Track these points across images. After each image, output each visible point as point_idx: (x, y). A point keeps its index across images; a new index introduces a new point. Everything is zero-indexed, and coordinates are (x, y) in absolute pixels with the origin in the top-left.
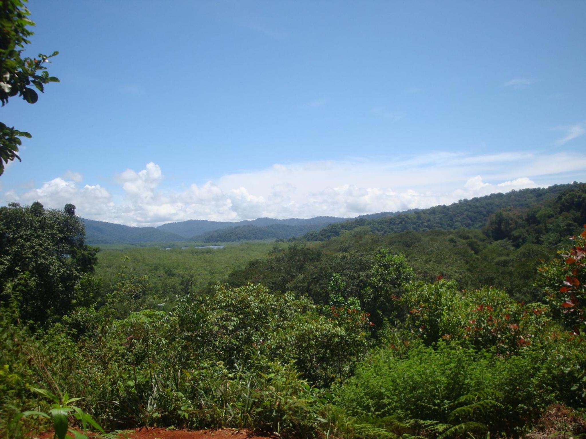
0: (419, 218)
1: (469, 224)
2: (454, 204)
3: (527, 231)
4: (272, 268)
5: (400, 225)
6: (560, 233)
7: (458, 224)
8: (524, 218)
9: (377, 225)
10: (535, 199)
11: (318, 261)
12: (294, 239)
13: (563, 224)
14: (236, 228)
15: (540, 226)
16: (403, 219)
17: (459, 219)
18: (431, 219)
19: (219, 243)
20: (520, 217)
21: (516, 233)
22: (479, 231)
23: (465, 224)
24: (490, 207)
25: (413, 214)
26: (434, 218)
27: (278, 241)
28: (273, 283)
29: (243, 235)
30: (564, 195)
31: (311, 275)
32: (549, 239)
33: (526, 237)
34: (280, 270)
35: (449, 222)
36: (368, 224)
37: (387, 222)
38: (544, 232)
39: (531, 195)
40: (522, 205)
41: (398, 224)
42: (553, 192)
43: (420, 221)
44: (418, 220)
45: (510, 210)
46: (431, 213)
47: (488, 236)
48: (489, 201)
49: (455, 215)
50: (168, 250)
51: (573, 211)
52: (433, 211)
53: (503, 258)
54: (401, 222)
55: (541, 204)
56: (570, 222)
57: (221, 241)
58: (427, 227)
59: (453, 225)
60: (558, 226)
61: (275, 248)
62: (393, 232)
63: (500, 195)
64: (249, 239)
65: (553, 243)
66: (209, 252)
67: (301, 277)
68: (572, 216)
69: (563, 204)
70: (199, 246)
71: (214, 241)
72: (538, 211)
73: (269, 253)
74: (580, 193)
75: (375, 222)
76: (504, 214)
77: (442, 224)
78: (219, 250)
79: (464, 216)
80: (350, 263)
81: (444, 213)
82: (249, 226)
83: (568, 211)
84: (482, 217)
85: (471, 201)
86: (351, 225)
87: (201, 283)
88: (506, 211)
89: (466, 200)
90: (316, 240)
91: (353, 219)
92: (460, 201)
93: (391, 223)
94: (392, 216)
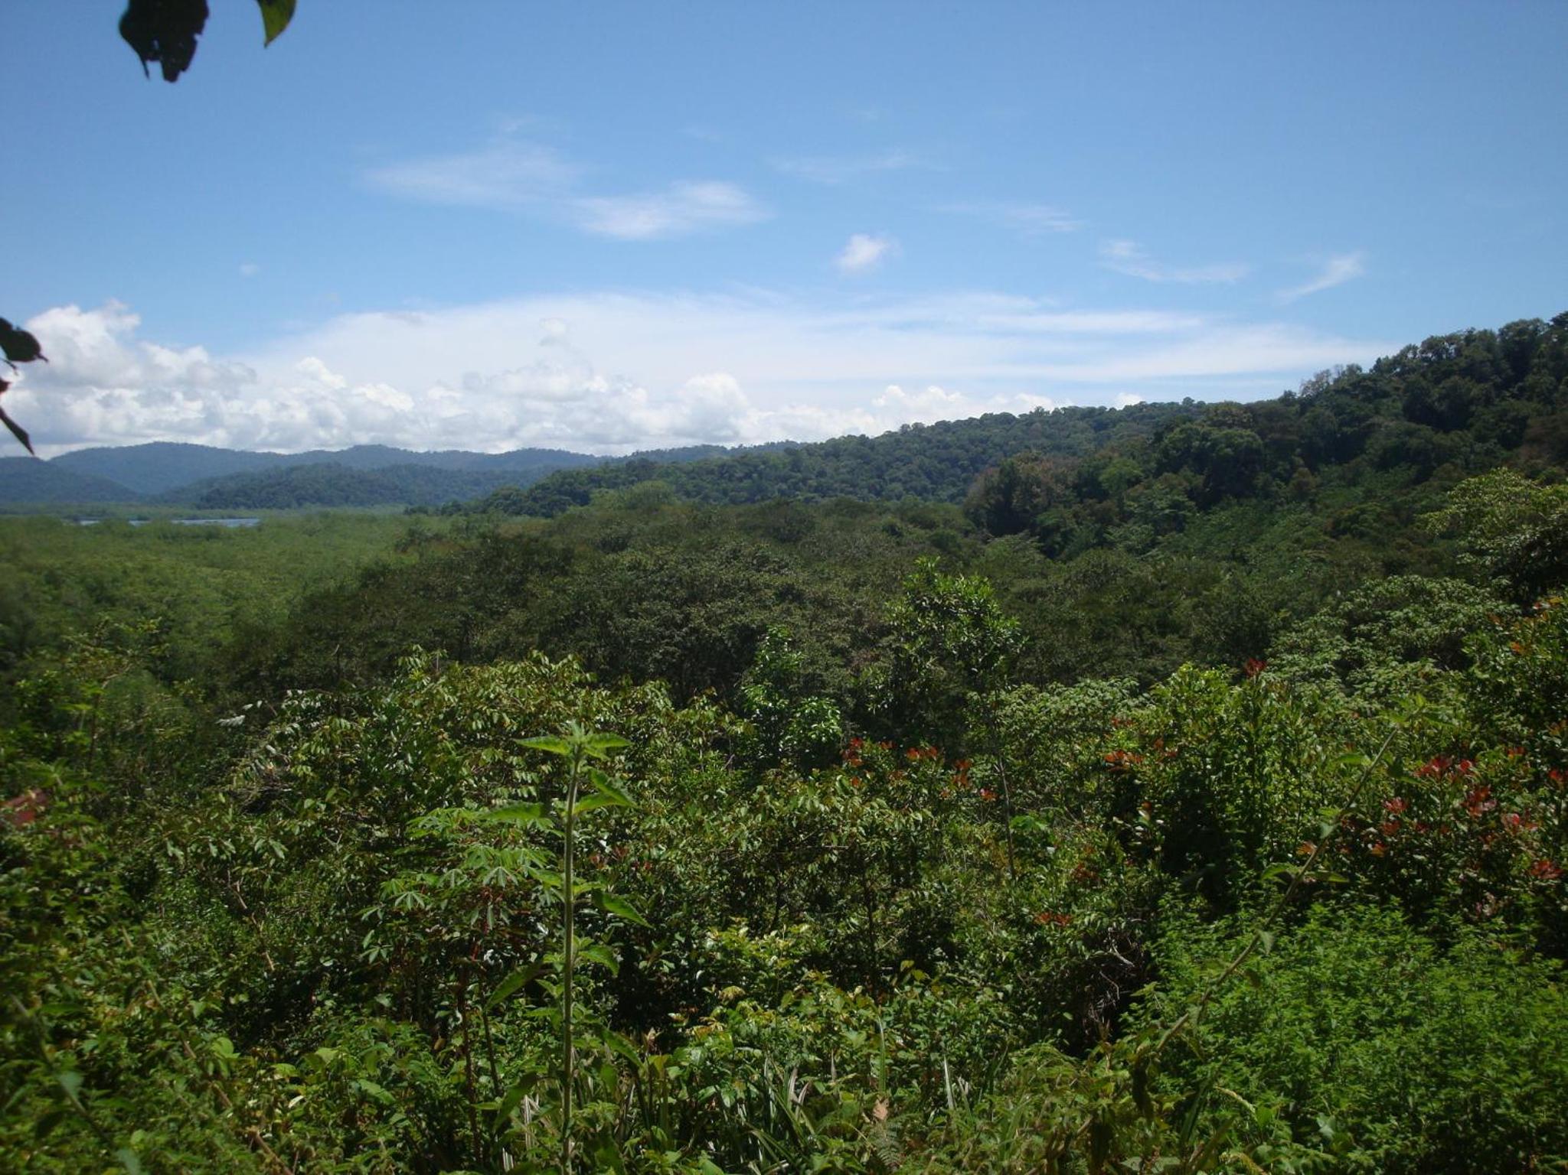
0: (796, 466)
1: (925, 489)
2: (889, 435)
3: (1076, 515)
4: (428, 588)
5: (747, 483)
6: (1155, 523)
7: (898, 487)
8: (1070, 479)
9: (684, 479)
10: (1091, 434)
11: (565, 574)
12: (457, 508)
13: (1163, 504)
14: (292, 470)
15: (1107, 503)
16: (756, 467)
17: (900, 474)
18: (829, 471)
19: (242, 511)
20: (1060, 479)
21: (1049, 519)
22: (954, 508)
23: (915, 489)
24: (980, 449)
25: (781, 453)
26: (836, 470)
27: (413, 511)
28: (437, 633)
29: (311, 492)
30: (1169, 428)
31: (550, 613)
32: (1126, 538)
33: (1072, 530)
34: (451, 596)
35: (872, 481)
36: (661, 476)
37: (712, 472)
38: (1116, 520)
39: (1081, 424)
40: (1058, 448)
41: (740, 480)
42: (1134, 420)
43: (799, 475)
44: (792, 470)
45: (1036, 459)
46: (827, 455)
47: (978, 524)
48: (978, 433)
49: (888, 464)
50: (87, 527)
51: (1186, 471)
52: (834, 450)
53: (1032, 584)
54: (748, 476)
55: (1113, 450)
56: (1180, 498)
57: (249, 507)
58: (816, 490)
59: (882, 490)
60: (1151, 506)
61: (412, 533)
62: (727, 500)
63: (1006, 419)
64: (330, 502)
65: (1137, 551)
66: (212, 535)
67: (517, 616)
68: (1185, 484)
69: (1165, 453)
70: (181, 516)
71: (227, 507)
72: (1105, 466)
73: (397, 546)
74: (1207, 429)
75: (680, 469)
76: (1023, 469)
77: (854, 486)
78: (243, 531)
79: (914, 467)
80: (662, 582)
81: (861, 457)
82: (329, 466)
83: (1175, 471)
84: (959, 471)
85: (932, 428)
86: (617, 477)
87: (200, 624)
88: (1028, 460)
89: (918, 427)
90: (518, 513)
91: (620, 460)
92: (904, 427)
93: (722, 476)
94: (725, 457)
